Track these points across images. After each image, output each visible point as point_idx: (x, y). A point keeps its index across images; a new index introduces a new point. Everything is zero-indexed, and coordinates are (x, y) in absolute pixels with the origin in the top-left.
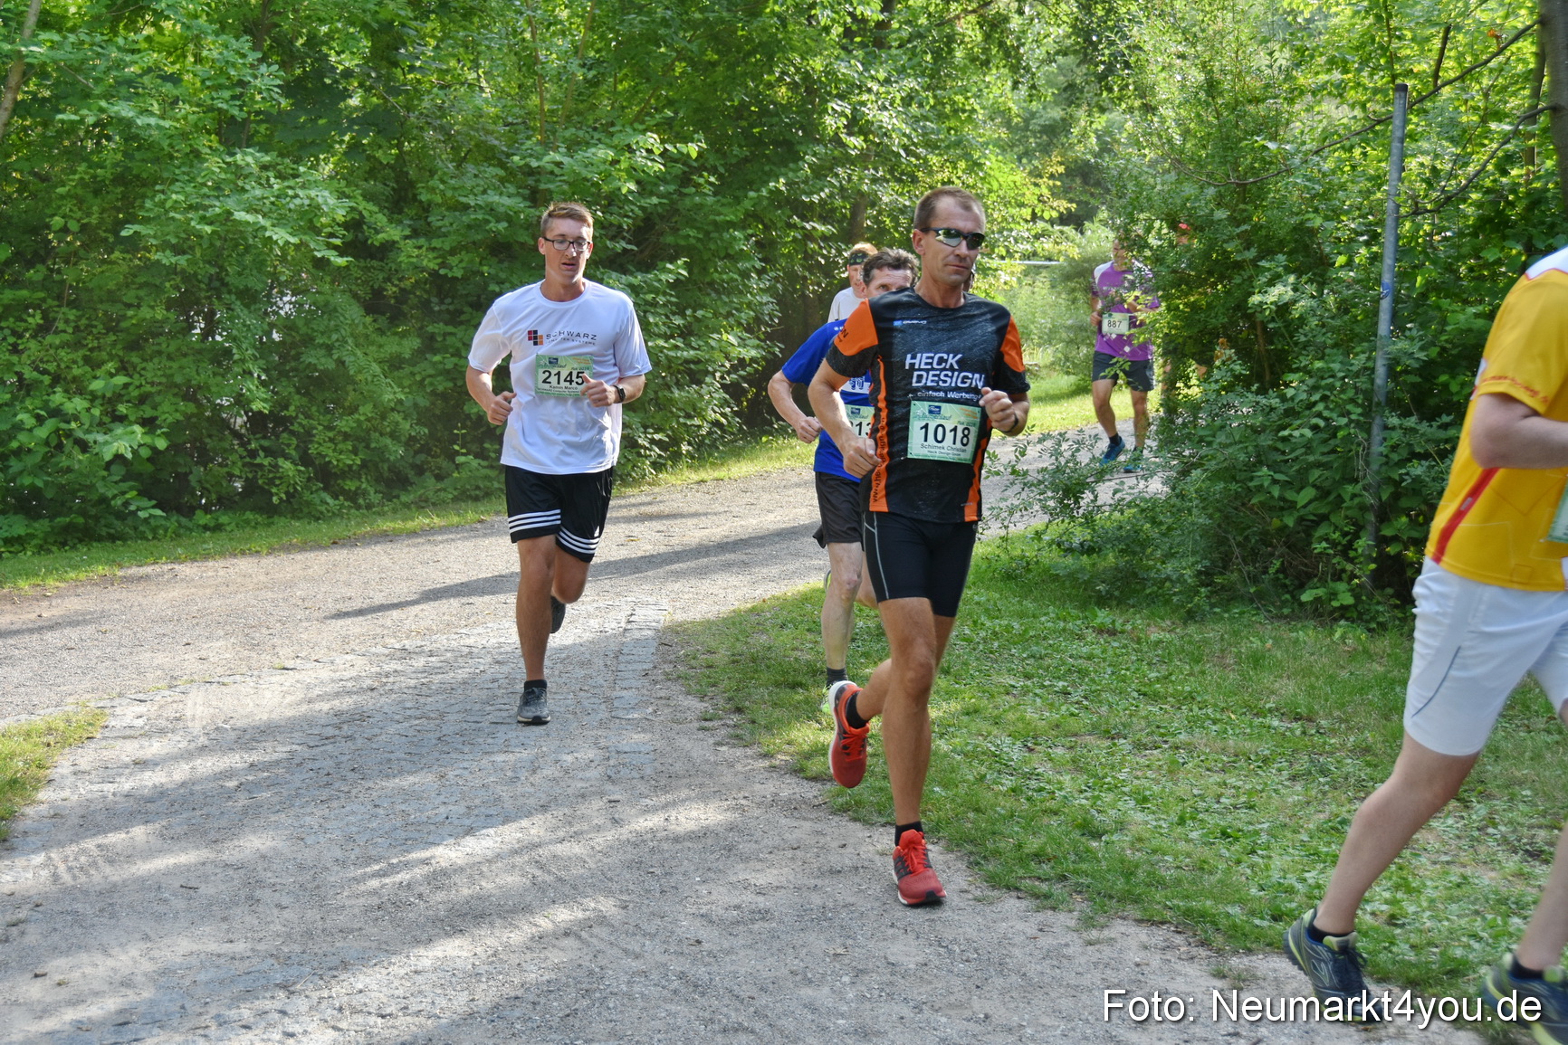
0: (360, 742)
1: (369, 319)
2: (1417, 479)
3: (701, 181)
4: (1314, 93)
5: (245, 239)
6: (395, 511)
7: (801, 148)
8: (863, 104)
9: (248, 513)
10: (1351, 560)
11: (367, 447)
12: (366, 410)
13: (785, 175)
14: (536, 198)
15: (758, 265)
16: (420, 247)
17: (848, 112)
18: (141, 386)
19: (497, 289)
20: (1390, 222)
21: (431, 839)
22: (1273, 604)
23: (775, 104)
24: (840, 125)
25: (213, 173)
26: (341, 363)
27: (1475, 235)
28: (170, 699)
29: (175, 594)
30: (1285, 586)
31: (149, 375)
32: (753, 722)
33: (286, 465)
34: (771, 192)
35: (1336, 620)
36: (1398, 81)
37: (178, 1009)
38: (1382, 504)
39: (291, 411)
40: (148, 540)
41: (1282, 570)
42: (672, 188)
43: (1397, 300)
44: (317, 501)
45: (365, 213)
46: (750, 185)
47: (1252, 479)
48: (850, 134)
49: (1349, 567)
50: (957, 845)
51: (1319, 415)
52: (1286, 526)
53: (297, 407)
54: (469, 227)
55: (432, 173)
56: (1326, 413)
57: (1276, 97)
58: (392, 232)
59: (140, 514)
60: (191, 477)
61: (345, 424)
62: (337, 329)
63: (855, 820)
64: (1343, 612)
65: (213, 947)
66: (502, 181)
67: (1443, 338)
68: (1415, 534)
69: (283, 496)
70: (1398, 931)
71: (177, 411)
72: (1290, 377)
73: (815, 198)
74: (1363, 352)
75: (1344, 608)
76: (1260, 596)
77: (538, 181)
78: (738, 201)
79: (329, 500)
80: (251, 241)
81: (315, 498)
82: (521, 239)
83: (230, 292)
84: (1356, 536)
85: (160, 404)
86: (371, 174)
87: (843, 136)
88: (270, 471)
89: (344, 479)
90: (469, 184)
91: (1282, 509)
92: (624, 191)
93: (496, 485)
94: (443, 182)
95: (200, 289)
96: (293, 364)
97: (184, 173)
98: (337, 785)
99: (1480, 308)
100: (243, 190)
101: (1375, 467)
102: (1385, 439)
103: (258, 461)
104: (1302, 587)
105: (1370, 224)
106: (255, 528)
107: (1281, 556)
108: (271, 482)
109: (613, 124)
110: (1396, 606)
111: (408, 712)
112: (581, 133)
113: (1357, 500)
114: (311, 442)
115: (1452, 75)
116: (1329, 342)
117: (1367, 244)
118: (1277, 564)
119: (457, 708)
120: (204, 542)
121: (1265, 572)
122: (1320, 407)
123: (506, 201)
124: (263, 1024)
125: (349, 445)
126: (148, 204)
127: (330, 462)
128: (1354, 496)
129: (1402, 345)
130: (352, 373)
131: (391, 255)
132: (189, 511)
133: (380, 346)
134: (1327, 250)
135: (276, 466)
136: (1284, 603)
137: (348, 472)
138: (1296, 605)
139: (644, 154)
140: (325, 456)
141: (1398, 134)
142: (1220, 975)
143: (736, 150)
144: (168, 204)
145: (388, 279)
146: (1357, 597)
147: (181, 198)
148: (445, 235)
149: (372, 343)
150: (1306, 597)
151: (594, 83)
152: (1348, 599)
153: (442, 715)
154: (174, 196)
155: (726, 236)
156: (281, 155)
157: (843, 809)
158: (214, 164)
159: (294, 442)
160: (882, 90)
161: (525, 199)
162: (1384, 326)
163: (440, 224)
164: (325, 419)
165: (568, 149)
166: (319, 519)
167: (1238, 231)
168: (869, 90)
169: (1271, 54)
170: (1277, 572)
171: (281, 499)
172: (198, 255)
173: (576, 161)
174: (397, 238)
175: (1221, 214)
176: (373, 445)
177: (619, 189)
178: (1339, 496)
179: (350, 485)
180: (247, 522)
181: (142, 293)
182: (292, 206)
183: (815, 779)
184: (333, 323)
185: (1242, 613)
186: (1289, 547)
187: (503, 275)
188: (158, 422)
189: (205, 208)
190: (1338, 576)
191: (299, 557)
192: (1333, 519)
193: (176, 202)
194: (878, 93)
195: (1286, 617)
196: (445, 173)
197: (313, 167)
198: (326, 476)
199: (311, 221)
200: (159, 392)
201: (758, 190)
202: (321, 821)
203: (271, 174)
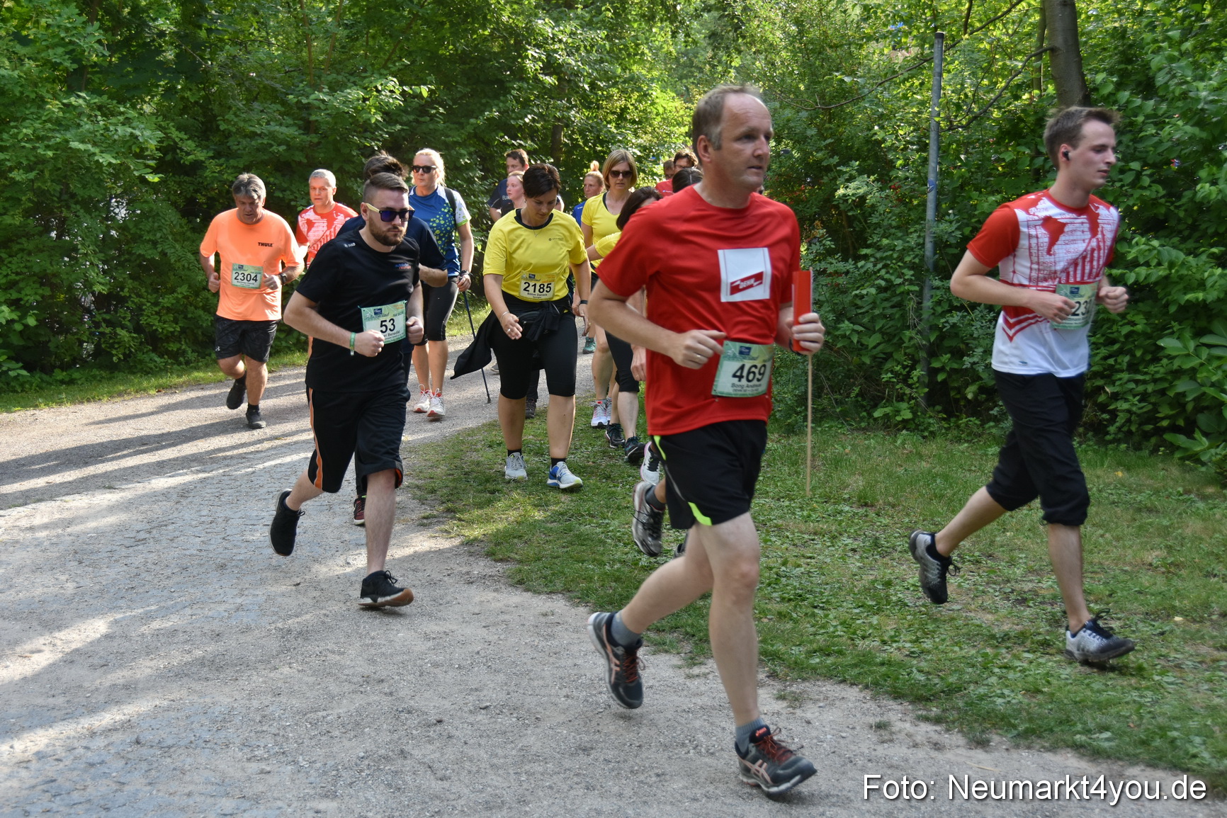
0: (164, 543)
1: (184, 221)
2: (954, 325)
3: (433, 111)
4: (877, 41)
5: (82, 162)
6: (207, 366)
7: (510, 85)
8: (555, 51)
9: (94, 370)
10: (910, 386)
11: (186, 317)
12: (183, 290)
13: (497, 105)
14: (308, 127)
15: (479, 173)
16: (221, 165)
17: (543, 57)
18: (7, 276)
19: (281, 195)
20: (933, 135)
21: (210, 614)
22: (854, 419)
23: (490, 53)
24: (538, 67)
25: (54, 112)
26: (165, 254)
27: (998, 143)
28: (23, 514)
29: (35, 433)
30: (863, 406)
31: (14, 267)
32: (460, 520)
33: (123, 333)
34: (488, 119)
35: (899, 430)
36: (939, 31)
37: (8, 748)
38: (932, 344)
39: (125, 293)
40: (15, 391)
41: (861, 394)
42: (411, 118)
43: (939, 193)
44: (148, 360)
45: (177, 140)
46: (471, 114)
47: (838, 329)
48: (546, 75)
49: (908, 391)
50: (601, 607)
51: (883, 279)
52: (864, 364)
53: (131, 290)
54: (258, 150)
55: (230, 108)
56: (887, 276)
57: (850, 44)
58: (198, 154)
59: (10, 373)
60: (50, 345)
61: (167, 301)
62: (160, 229)
63: (527, 590)
64: (905, 424)
65: (40, 701)
66: (281, 114)
67: (973, 220)
68: (955, 366)
69: (121, 356)
70: (915, 662)
71: (36, 294)
72: (864, 251)
73: (521, 123)
74: (915, 231)
75: (904, 421)
76: (844, 415)
77: (310, 115)
78: (462, 126)
79: (158, 359)
80: (88, 165)
81: (146, 358)
82: (297, 159)
83: (76, 203)
84: (913, 368)
85: (23, 289)
86: (184, 110)
87: (540, 76)
88: (111, 338)
89: (168, 343)
90: (257, 117)
91: (860, 350)
92: (373, 121)
93: (284, 344)
94: (235, 114)
95: (53, 201)
96: (127, 256)
97: (32, 113)
98: (143, 575)
99: (998, 197)
100: (79, 126)
101: (925, 316)
102: (932, 297)
103: (101, 330)
104: (875, 406)
105: (919, 138)
106: (100, 381)
107: (861, 384)
108: (112, 346)
109: (365, 71)
110: (944, 419)
111: (203, 519)
112: (340, 78)
113: (912, 343)
114: (142, 315)
115: (978, 25)
116: (894, 223)
117: (917, 151)
118: (857, 390)
119: (239, 515)
120: (60, 393)
121: (848, 396)
122: (883, 272)
123: (284, 129)
124: (72, 757)
125: (171, 317)
126: (5, 136)
127: (156, 330)
128: (911, 338)
129: (944, 226)
130: (172, 261)
131: (199, 172)
132: (47, 370)
133: (193, 241)
134: (890, 156)
135: (116, 334)
136: (862, 419)
137: (171, 337)
138: (871, 421)
139: (388, 94)
140: (152, 326)
141: (938, 70)
142: (781, 698)
143: (460, 88)
144: (20, 137)
145: (196, 191)
146: (914, 413)
147: (29, 131)
148: (240, 157)
149: (188, 239)
150: (877, 414)
151: (353, 39)
152: (907, 415)
153: (227, 520)
154: (24, 131)
155: (454, 152)
156: (111, 97)
157: (520, 582)
158: (54, 107)
159: (129, 316)
160: (570, 40)
161: (300, 128)
162: (930, 214)
163: (235, 148)
164: (152, 298)
165: (330, 88)
166: (148, 373)
167: (824, 143)
168: (560, 41)
169: (845, 12)
170: (857, 395)
171: (119, 359)
172: (47, 174)
173: (336, 99)
174: (203, 159)
175: (812, 132)
176: (190, 316)
177: (369, 120)
178: (901, 339)
179: (173, 347)
180: (94, 377)
181: (7, 205)
182: (116, 137)
183: (501, 560)
184: (156, 224)
185: (830, 428)
186: (866, 379)
187: (285, 185)
188: (22, 303)
189: (49, 138)
190: (901, 398)
191: (132, 403)
192: (896, 356)
193: (26, 135)
194: (566, 43)
195: (864, 429)
196: (239, 109)
197: (133, 106)
198: (154, 341)
199: (130, 147)
200: (22, 280)
201: (477, 118)
202: (129, 603)
203: (98, 113)
